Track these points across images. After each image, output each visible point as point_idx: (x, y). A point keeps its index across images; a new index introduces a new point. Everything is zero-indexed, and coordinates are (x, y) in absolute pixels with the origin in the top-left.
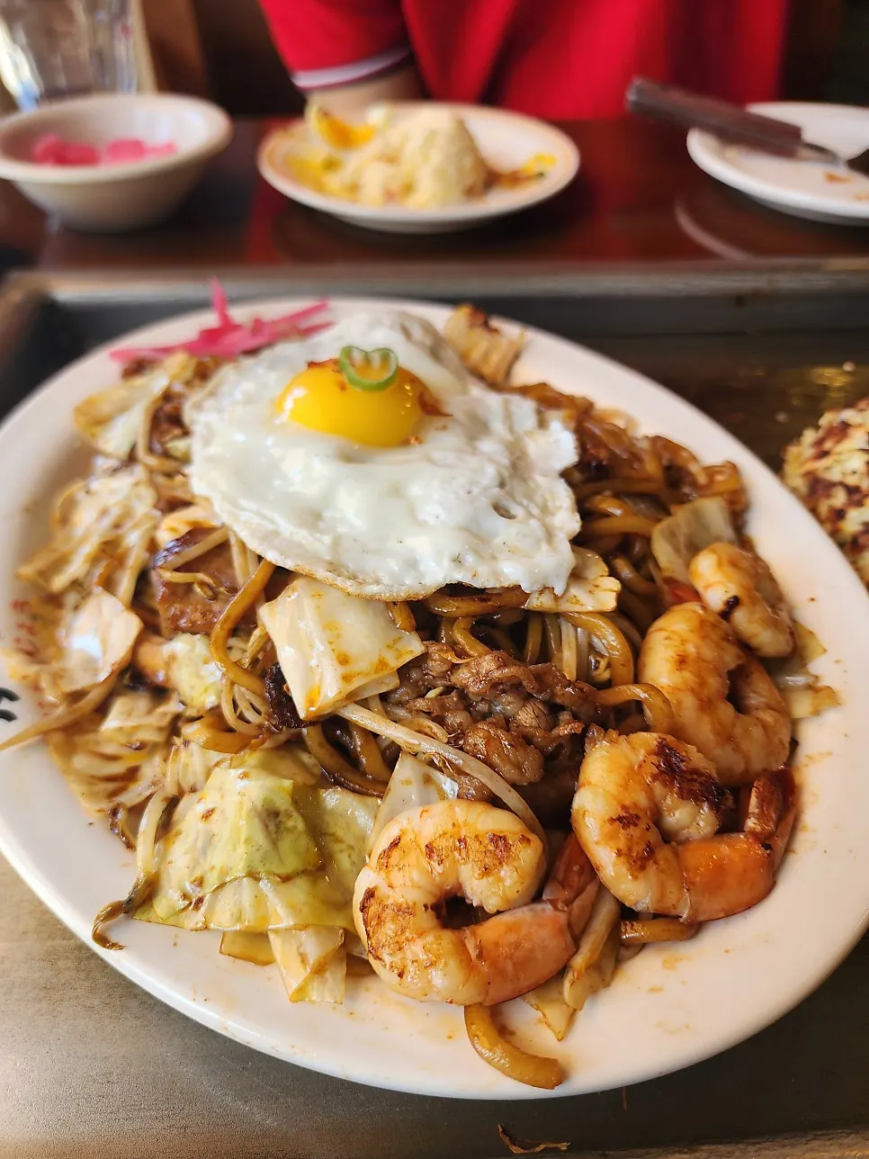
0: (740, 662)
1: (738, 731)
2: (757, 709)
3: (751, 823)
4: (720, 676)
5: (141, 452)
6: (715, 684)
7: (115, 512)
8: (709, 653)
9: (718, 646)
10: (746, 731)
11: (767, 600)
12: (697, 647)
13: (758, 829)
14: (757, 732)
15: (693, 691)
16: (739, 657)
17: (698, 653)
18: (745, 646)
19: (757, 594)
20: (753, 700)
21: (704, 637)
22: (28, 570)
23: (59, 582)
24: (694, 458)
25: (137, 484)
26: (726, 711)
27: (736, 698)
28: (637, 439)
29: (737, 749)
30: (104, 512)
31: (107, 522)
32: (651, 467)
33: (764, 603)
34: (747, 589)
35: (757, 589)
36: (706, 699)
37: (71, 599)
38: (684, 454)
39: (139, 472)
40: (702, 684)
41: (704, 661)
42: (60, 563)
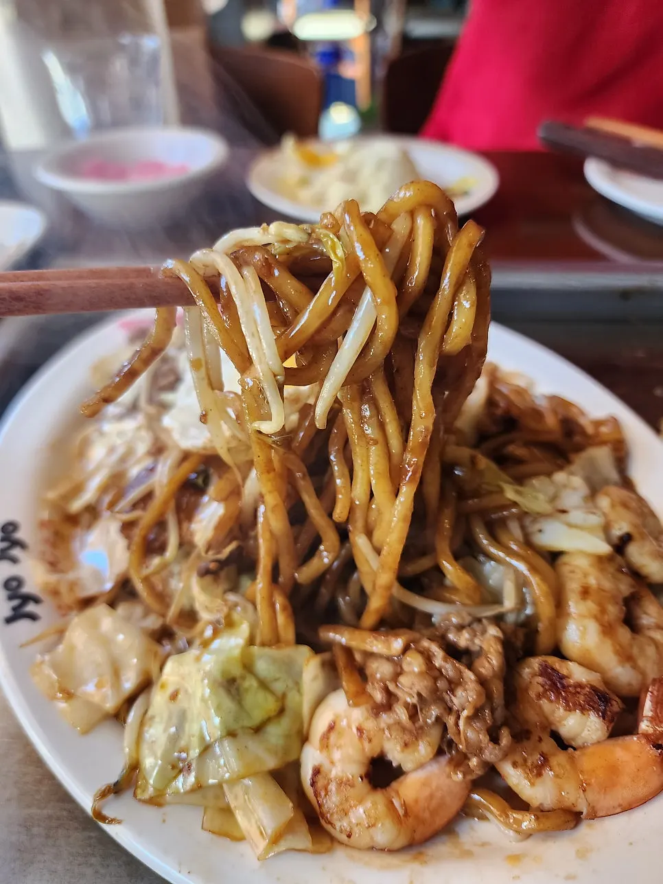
0: (632, 590)
1: (635, 651)
2: (649, 629)
3: (644, 726)
4: (617, 603)
5: (143, 403)
6: (614, 611)
7: (121, 451)
8: (607, 585)
9: (614, 577)
10: (642, 650)
11: (651, 533)
12: (597, 579)
13: (651, 731)
14: (651, 651)
15: (596, 618)
16: (633, 586)
17: (599, 584)
18: (636, 575)
19: (645, 531)
20: (646, 620)
21: (602, 570)
22: (52, 495)
23: (76, 505)
24: (582, 413)
25: (139, 429)
26: (624, 633)
27: (630, 621)
28: (536, 397)
29: (635, 667)
30: (112, 450)
31: (115, 457)
32: (551, 421)
33: (651, 539)
34: (635, 526)
35: (645, 526)
36: (606, 624)
37: (85, 519)
38: (575, 410)
39: (140, 419)
40: (603, 611)
41: (603, 591)
42: (77, 490)
